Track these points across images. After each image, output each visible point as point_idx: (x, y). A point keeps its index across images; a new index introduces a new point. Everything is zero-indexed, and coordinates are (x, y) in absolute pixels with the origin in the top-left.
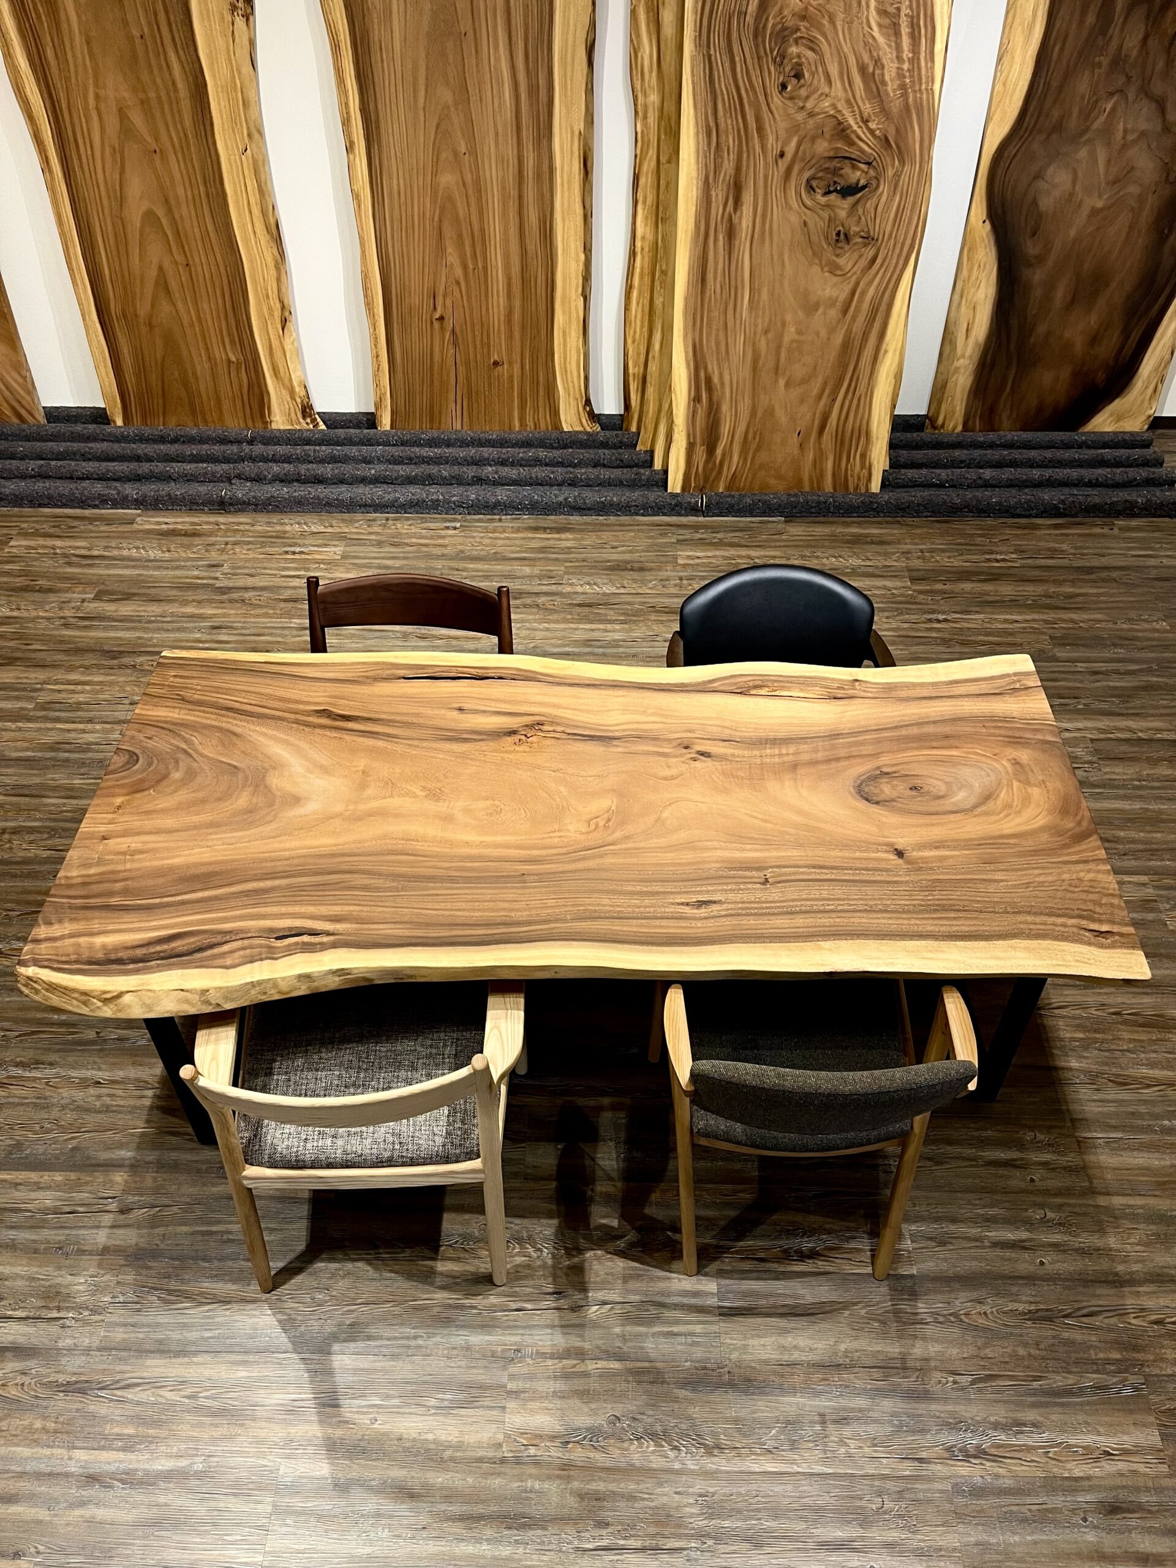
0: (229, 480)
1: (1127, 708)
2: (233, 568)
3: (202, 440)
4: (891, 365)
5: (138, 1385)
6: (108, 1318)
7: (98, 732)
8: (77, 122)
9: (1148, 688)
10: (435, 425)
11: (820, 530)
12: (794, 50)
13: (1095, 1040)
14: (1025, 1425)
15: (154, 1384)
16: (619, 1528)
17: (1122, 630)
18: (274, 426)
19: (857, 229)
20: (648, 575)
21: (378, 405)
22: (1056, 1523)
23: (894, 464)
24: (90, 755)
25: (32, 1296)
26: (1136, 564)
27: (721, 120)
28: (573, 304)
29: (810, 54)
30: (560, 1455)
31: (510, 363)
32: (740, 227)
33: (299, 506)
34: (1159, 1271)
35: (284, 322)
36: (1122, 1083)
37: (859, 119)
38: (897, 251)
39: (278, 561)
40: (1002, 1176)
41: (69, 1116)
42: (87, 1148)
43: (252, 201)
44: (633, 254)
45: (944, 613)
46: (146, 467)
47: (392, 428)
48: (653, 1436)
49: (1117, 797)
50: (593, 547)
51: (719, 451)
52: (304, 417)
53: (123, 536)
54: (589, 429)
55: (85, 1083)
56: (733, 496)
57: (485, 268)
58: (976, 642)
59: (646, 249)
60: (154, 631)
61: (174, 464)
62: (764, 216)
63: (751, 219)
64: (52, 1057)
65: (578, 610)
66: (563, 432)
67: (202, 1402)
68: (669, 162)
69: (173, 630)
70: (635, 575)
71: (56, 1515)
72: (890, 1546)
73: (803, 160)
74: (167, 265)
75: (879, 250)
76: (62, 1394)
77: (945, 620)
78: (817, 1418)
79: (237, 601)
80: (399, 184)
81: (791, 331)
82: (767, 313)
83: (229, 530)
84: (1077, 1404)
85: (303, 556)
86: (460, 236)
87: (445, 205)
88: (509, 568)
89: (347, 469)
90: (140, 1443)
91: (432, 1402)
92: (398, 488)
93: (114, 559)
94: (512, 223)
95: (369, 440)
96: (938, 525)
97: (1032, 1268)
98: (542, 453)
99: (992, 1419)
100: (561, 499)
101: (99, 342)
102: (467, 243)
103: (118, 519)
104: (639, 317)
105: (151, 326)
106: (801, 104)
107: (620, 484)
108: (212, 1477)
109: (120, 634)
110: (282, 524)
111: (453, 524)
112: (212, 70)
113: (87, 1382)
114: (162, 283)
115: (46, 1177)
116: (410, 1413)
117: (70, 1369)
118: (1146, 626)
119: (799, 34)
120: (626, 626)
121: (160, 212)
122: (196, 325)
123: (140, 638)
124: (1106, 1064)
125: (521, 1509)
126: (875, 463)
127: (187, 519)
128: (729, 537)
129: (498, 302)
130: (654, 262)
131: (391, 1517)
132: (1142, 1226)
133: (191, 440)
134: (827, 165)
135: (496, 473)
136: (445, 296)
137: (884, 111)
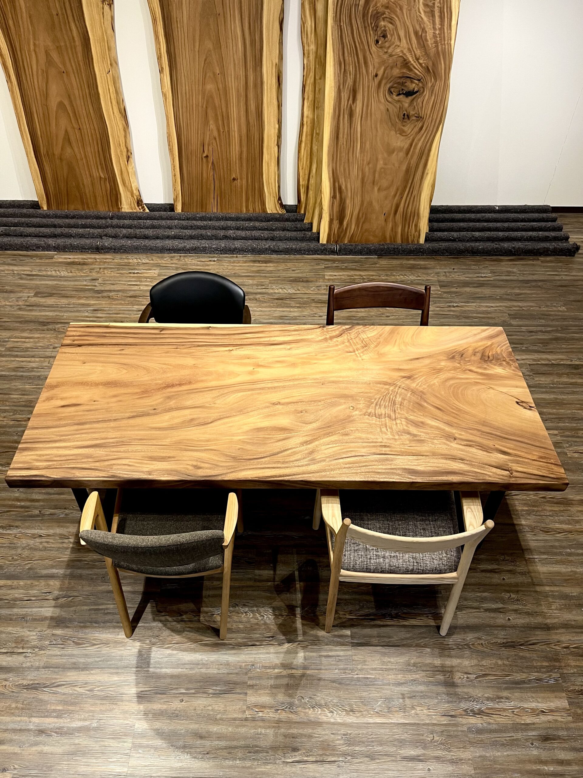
0: (101, 237)
1: (546, 349)
2: (104, 281)
3: (87, 217)
4: (430, 180)
5: (63, 685)
6: (48, 652)
7: (37, 362)
8: (24, 57)
9: (557, 339)
10: (204, 210)
11: (395, 262)
12: (382, 23)
13: (534, 511)
14: (502, 698)
15: (72, 685)
16: (304, 751)
17: (543, 311)
18: (123, 210)
19: (414, 113)
20: (311, 284)
21: (175, 200)
22: (518, 745)
23: (431, 229)
24: (33, 373)
25: (10, 642)
26: (550, 279)
27: (347, 58)
28: (273, 149)
29: (390, 25)
30: (274, 716)
31: (241, 179)
32: (356, 112)
33: (136, 250)
34: (566, 623)
35: (128, 158)
36: (546, 531)
37: (414, 58)
38: (433, 123)
39: (126, 277)
40: (489, 577)
41: (26, 553)
42: (36, 569)
43: (112, 97)
44: (302, 125)
45: (456, 303)
46: (58, 231)
47: (182, 211)
48: (320, 706)
49: (542, 393)
50: (283, 270)
51: (345, 223)
52: (138, 206)
53: (48, 265)
54: (280, 212)
55: (34, 536)
56: (352, 245)
57: (229, 131)
58: (472, 317)
59: (309, 123)
60: (65, 312)
61: (73, 229)
62: (367, 106)
63: (361, 108)
64: (17, 523)
65: (276, 301)
66: (267, 213)
67: (96, 693)
68: (320, 79)
69: (74, 312)
70: (304, 284)
71: (23, 750)
72: (437, 758)
73: (387, 78)
74: (69, 129)
75: (424, 123)
76: (25, 690)
77: (457, 306)
78: (400, 696)
79: (106, 297)
80: (186, 91)
81: (381, 163)
82: (369, 154)
83: (101, 262)
84: (527, 688)
85: (139, 275)
86: (216, 115)
87: (209, 100)
88: (242, 281)
89: (160, 232)
90: (64, 714)
91: (211, 691)
92: (186, 241)
93: (44, 276)
94: (242, 109)
95: (171, 217)
96: (453, 260)
97: (503, 622)
98: (257, 224)
99: (486, 695)
100: (267, 246)
101: (35, 168)
102: (220, 118)
103: (45, 256)
104: (305, 156)
105: (61, 159)
106: (386, 50)
107: (296, 239)
108: (102, 730)
109: (47, 314)
110: (128, 259)
111: (213, 259)
112: (93, 31)
113: (38, 684)
114: (67, 139)
115: (15, 582)
116: (200, 697)
117: (29, 678)
118: (555, 309)
119: (385, 16)
120: (300, 309)
121: (66, 103)
122: (84, 160)
123: (57, 315)
124: (539, 522)
125: (255, 743)
126: (422, 229)
127: (80, 257)
128: (351, 265)
129: (235, 148)
130: (313, 128)
131: (191, 748)
132: (557, 601)
133: (81, 217)
134: (399, 81)
135: (234, 233)
136: (209, 145)
137: (427, 54)
